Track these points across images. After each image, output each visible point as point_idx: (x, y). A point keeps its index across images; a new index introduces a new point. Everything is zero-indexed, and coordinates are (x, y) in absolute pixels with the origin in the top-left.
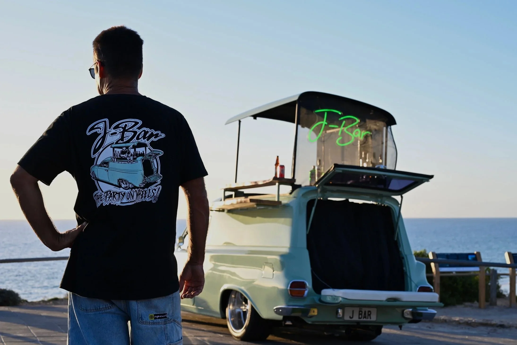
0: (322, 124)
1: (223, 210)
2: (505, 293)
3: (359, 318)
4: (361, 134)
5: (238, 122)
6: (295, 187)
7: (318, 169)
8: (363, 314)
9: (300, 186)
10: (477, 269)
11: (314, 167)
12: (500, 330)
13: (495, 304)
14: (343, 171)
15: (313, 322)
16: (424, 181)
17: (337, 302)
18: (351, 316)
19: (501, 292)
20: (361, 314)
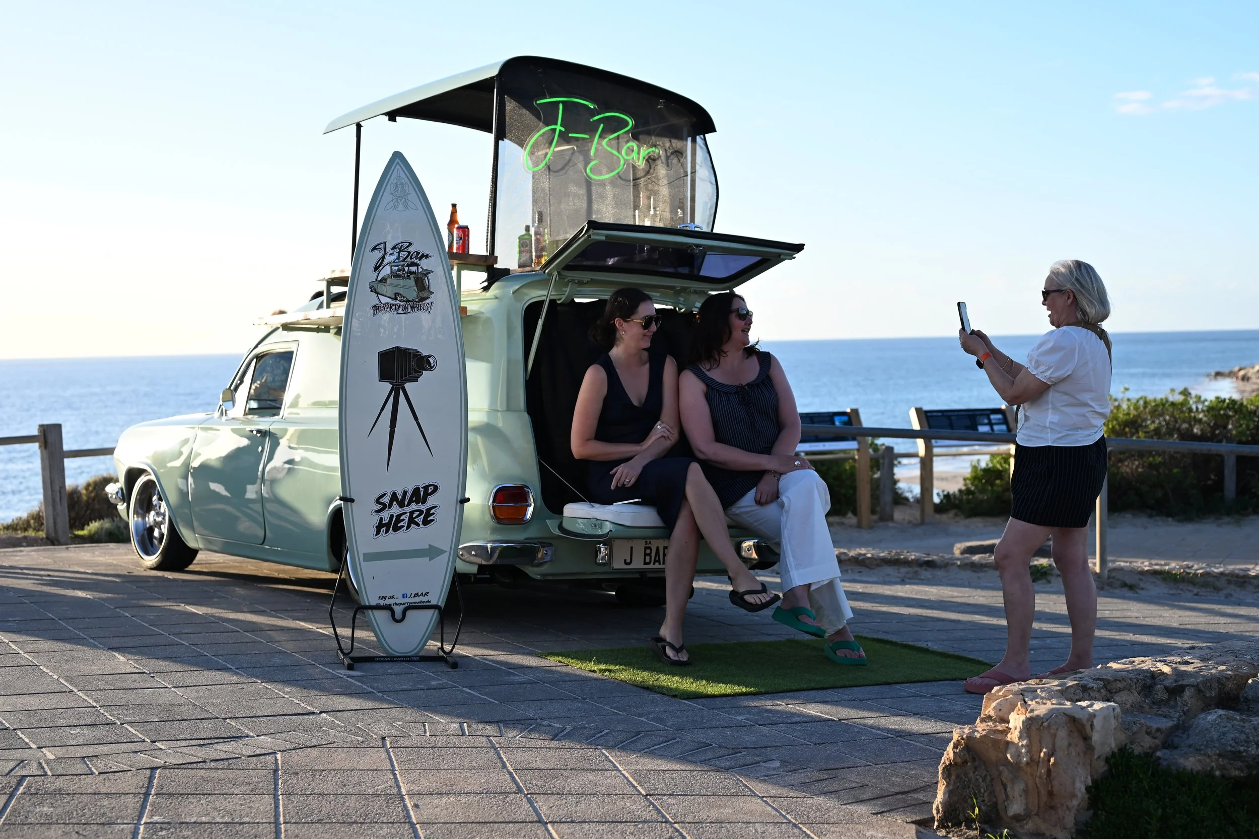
0: (554, 130)
1: (327, 329)
2: (909, 495)
3: (645, 563)
4: (639, 153)
5: (354, 128)
6: (495, 275)
7: (536, 233)
8: (653, 555)
9: (506, 272)
10: (852, 445)
11: (528, 228)
12: (926, 573)
13: (891, 518)
14: (607, 236)
15: (543, 575)
16: (782, 257)
17: (600, 532)
18: (628, 561)
19: (900, 492)
20: (650, 555)
